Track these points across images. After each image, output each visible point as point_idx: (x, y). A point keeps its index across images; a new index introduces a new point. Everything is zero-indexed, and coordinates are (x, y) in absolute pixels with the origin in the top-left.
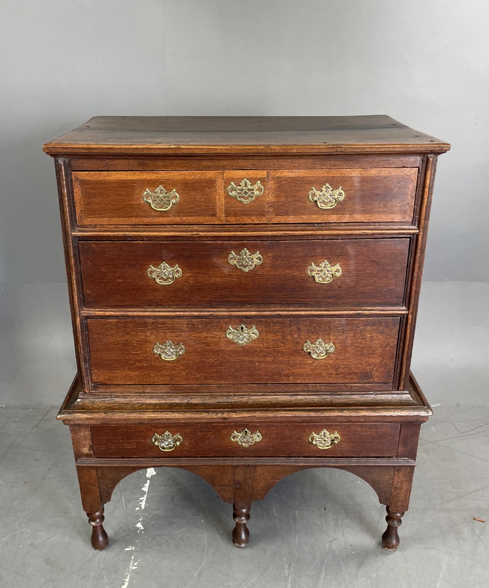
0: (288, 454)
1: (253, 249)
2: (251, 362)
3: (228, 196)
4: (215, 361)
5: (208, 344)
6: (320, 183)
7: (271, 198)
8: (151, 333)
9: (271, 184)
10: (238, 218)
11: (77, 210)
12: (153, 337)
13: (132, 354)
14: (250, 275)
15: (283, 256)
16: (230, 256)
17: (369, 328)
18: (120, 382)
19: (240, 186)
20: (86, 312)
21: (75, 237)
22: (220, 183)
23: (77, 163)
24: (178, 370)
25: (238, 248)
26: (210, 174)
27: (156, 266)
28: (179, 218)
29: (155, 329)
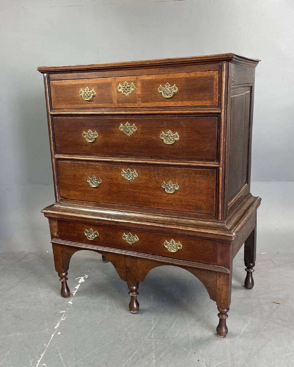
0: (153, 253)
1: (131, 122)
2: (134, 192)
3: (118, 92)
4: (116, 190)
5: (112, 179)
6: (163, 82)
7: (139, 92)
8: (86, 171)
9: (139, 84)
10: (123, 104)
11: (52, 101)
12: (86, 174)
13: (78, 182)
14: (131, 138)
15: (147, 127)
16: (120, 126)
17: (197, 175)
18: (72, 198)
19: (123, 85)
20: (57, 156)
21: (51, 115)
22: (114, 84)
23: (52, 76)
24: (99, 194)
25: (124, 122)
26: (109, 80)
27: (86, 131)
28: (96, 104)
29: (87, 168)
